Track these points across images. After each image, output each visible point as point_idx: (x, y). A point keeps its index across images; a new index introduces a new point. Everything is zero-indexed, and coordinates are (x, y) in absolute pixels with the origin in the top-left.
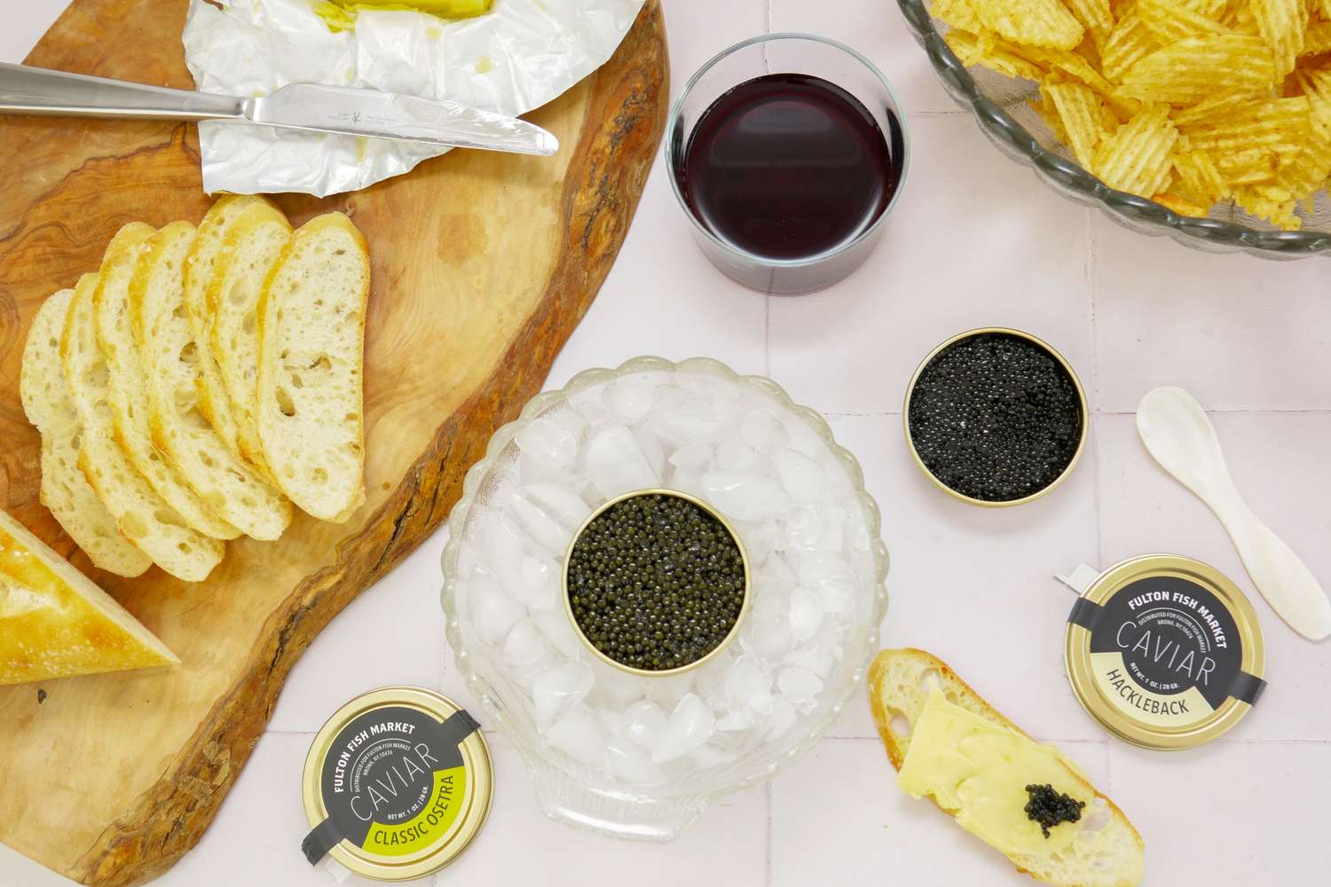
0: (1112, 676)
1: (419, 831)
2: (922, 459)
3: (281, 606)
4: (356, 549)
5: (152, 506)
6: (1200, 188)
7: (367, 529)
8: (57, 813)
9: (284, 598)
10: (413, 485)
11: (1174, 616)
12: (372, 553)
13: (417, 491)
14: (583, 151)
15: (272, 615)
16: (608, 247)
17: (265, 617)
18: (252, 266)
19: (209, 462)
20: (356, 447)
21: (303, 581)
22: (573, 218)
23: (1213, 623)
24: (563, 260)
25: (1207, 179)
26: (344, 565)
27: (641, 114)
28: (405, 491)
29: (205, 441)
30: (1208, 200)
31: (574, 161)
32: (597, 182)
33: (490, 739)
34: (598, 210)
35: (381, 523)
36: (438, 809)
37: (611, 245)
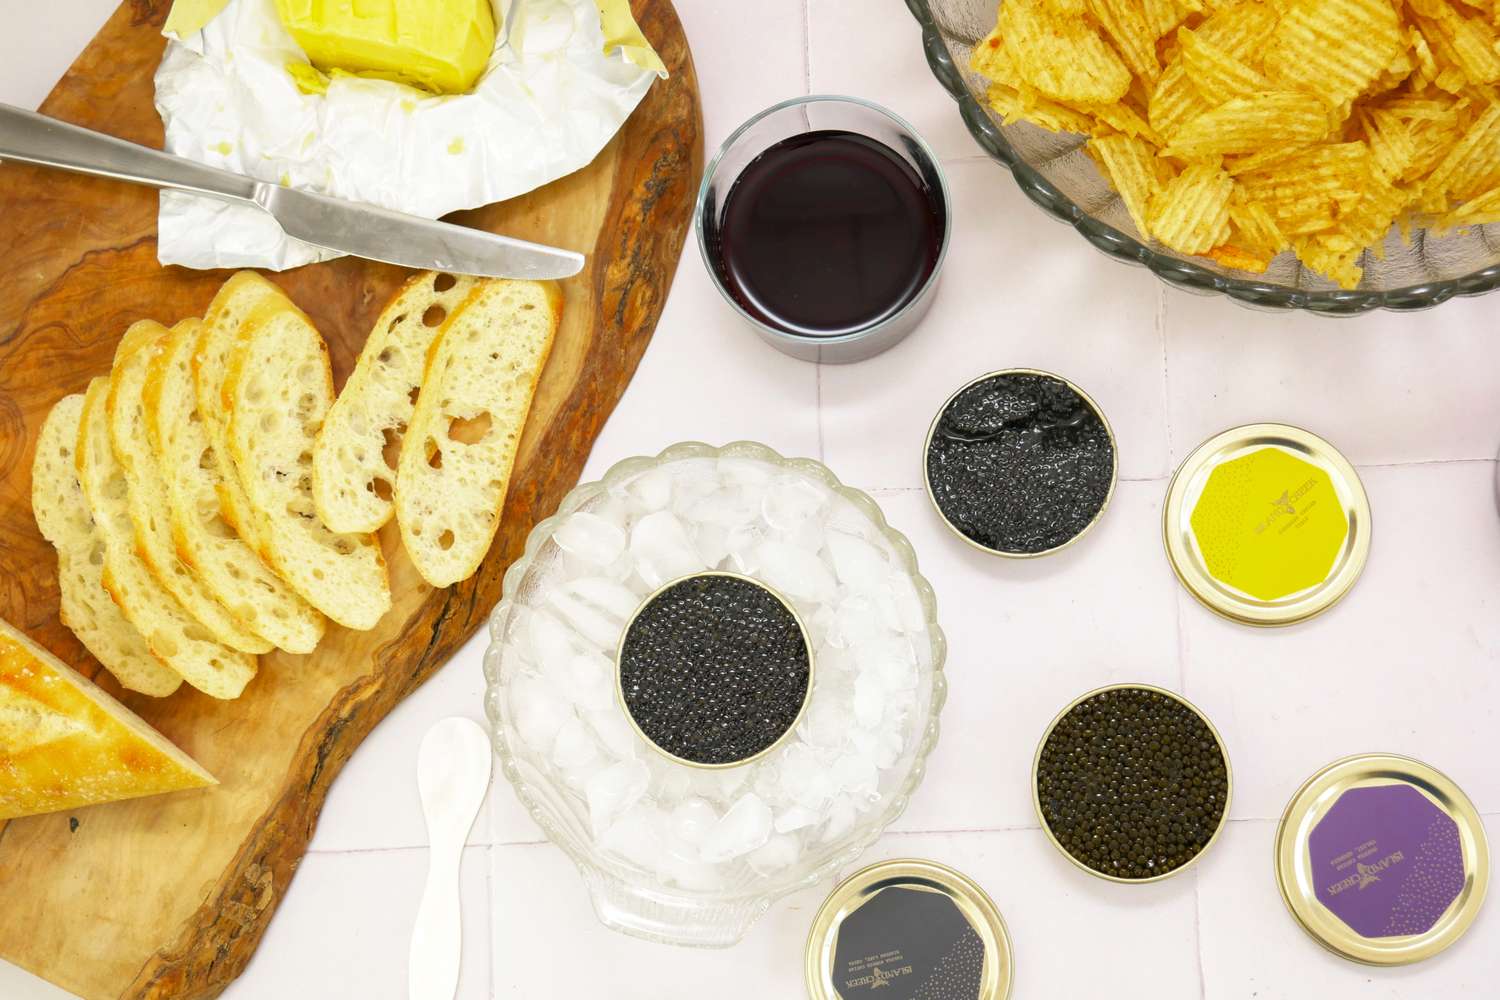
3: (318, 720)
4: (393, 657)
5: (180, 623)
6: (1259, 239)
7: (403, 636)
8: (97, 945)
9: (322, 710)
12: (410, 660)
13: (454, 592)
14: (613, 220)
15: (309, 729)
16: (645, 320)
17: (303, 731)
18: (268, 360)
19: (236, 574)
21: (340, 692)
22: (605, 293)
24: (597, 338)
25: (1265, 230)
26: (381, 674)
27: (673, 176)
28: (442, 593)
29: (231, 551)
30: (1269, 252)
31: (604, 232)
32: (629, 253)
34: (632, 282)
35: (419, 628)
37: (648, 317)
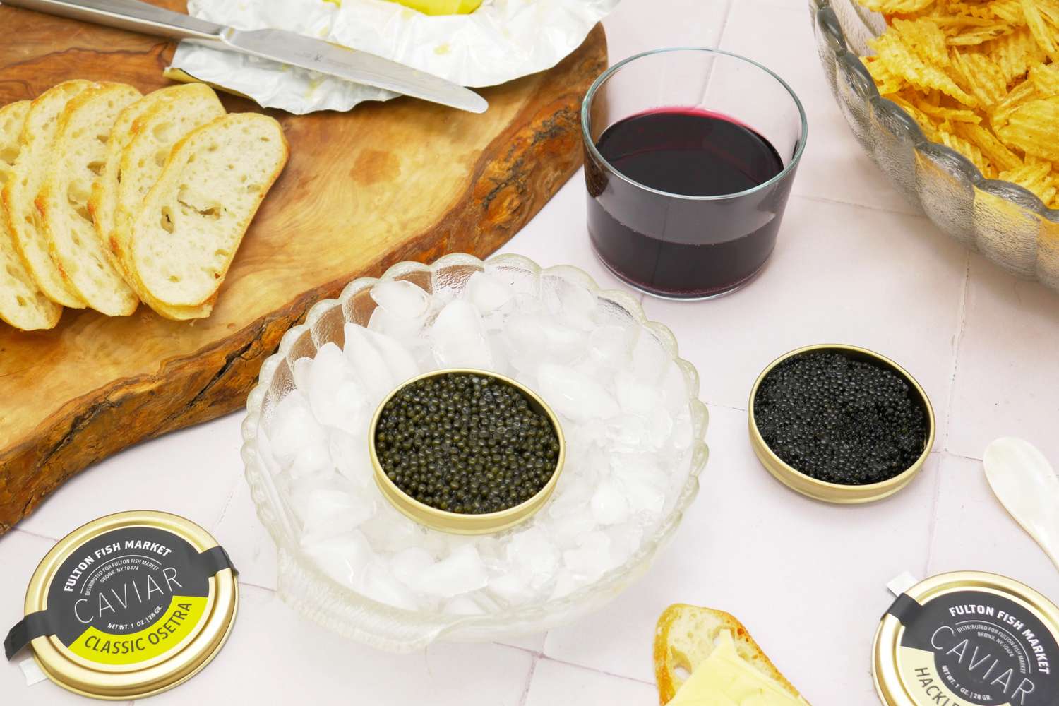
0: (920, 673)
1: (136, 645)
2: (761, 432)
3: (87, 395)
4: (181, 368)
5: (7, 259)
7: (200, 354)
9: (92, 389)
10: (257, 332)
11: (996, 631)
12: (194, 378)
13: (259, 337)
14: (507, 135)
15: (75, 400)
16: (506, 222)
17: (66, 401)
18: (183, 120)
19: (77, 241)
20: (217, 276)
21: (118, 380)
22: (482, 177)
23: (1037, 647)
24: (462, 205)
26: (163, 377)
27: (567, 129)
28: (247, 334)
29: (81, 226)
31: (497, 140)
32: (512, 160)
33: (242, 591)
34: (506, 185)
35: (214, 353)
36: (163, 630)
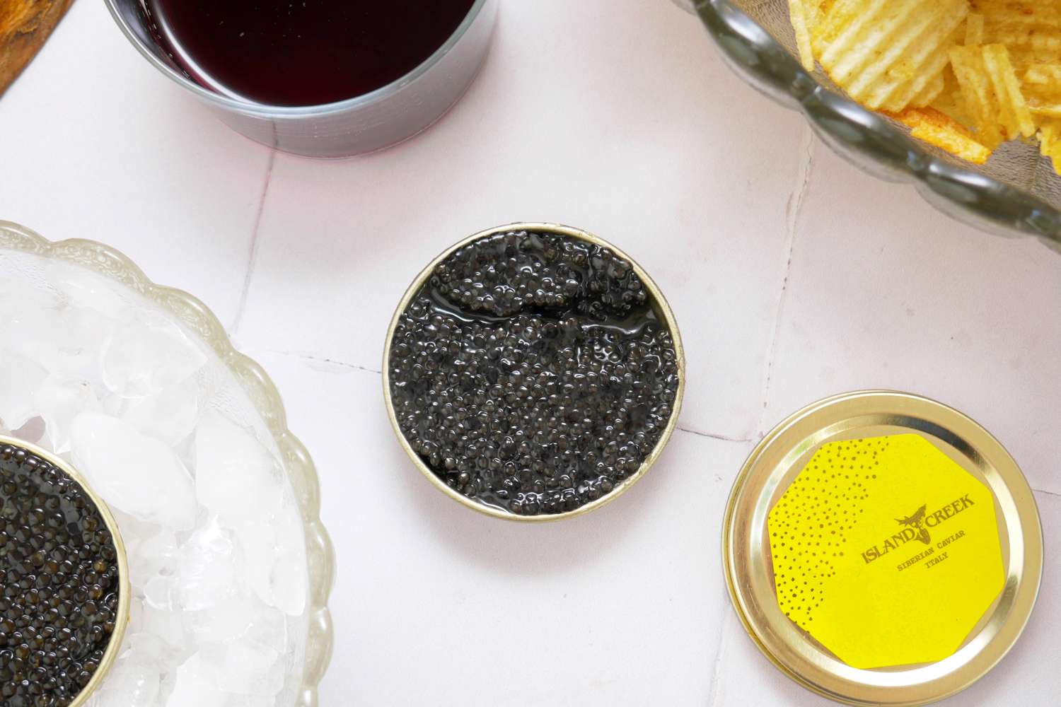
6: (986, 110)
16: (29, 22)
25: (1001, 96)
30: (996, 134)
37: (33, 19)
